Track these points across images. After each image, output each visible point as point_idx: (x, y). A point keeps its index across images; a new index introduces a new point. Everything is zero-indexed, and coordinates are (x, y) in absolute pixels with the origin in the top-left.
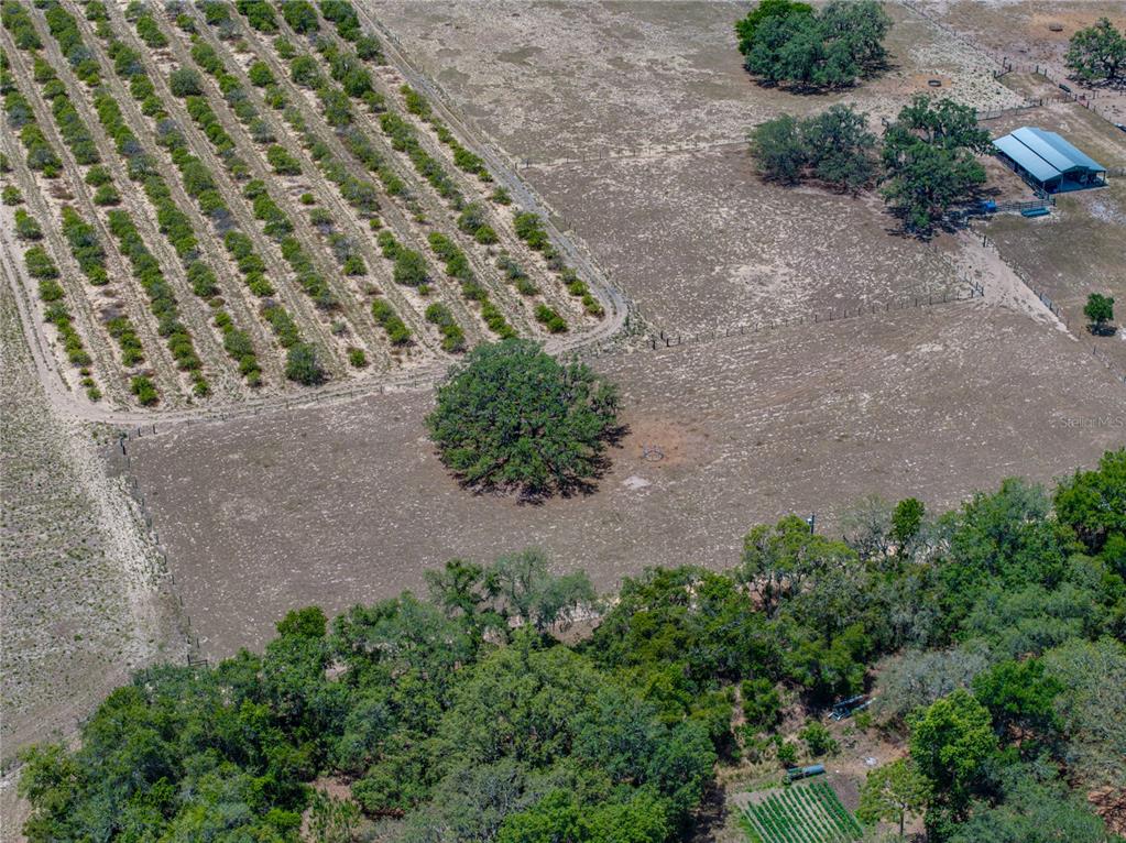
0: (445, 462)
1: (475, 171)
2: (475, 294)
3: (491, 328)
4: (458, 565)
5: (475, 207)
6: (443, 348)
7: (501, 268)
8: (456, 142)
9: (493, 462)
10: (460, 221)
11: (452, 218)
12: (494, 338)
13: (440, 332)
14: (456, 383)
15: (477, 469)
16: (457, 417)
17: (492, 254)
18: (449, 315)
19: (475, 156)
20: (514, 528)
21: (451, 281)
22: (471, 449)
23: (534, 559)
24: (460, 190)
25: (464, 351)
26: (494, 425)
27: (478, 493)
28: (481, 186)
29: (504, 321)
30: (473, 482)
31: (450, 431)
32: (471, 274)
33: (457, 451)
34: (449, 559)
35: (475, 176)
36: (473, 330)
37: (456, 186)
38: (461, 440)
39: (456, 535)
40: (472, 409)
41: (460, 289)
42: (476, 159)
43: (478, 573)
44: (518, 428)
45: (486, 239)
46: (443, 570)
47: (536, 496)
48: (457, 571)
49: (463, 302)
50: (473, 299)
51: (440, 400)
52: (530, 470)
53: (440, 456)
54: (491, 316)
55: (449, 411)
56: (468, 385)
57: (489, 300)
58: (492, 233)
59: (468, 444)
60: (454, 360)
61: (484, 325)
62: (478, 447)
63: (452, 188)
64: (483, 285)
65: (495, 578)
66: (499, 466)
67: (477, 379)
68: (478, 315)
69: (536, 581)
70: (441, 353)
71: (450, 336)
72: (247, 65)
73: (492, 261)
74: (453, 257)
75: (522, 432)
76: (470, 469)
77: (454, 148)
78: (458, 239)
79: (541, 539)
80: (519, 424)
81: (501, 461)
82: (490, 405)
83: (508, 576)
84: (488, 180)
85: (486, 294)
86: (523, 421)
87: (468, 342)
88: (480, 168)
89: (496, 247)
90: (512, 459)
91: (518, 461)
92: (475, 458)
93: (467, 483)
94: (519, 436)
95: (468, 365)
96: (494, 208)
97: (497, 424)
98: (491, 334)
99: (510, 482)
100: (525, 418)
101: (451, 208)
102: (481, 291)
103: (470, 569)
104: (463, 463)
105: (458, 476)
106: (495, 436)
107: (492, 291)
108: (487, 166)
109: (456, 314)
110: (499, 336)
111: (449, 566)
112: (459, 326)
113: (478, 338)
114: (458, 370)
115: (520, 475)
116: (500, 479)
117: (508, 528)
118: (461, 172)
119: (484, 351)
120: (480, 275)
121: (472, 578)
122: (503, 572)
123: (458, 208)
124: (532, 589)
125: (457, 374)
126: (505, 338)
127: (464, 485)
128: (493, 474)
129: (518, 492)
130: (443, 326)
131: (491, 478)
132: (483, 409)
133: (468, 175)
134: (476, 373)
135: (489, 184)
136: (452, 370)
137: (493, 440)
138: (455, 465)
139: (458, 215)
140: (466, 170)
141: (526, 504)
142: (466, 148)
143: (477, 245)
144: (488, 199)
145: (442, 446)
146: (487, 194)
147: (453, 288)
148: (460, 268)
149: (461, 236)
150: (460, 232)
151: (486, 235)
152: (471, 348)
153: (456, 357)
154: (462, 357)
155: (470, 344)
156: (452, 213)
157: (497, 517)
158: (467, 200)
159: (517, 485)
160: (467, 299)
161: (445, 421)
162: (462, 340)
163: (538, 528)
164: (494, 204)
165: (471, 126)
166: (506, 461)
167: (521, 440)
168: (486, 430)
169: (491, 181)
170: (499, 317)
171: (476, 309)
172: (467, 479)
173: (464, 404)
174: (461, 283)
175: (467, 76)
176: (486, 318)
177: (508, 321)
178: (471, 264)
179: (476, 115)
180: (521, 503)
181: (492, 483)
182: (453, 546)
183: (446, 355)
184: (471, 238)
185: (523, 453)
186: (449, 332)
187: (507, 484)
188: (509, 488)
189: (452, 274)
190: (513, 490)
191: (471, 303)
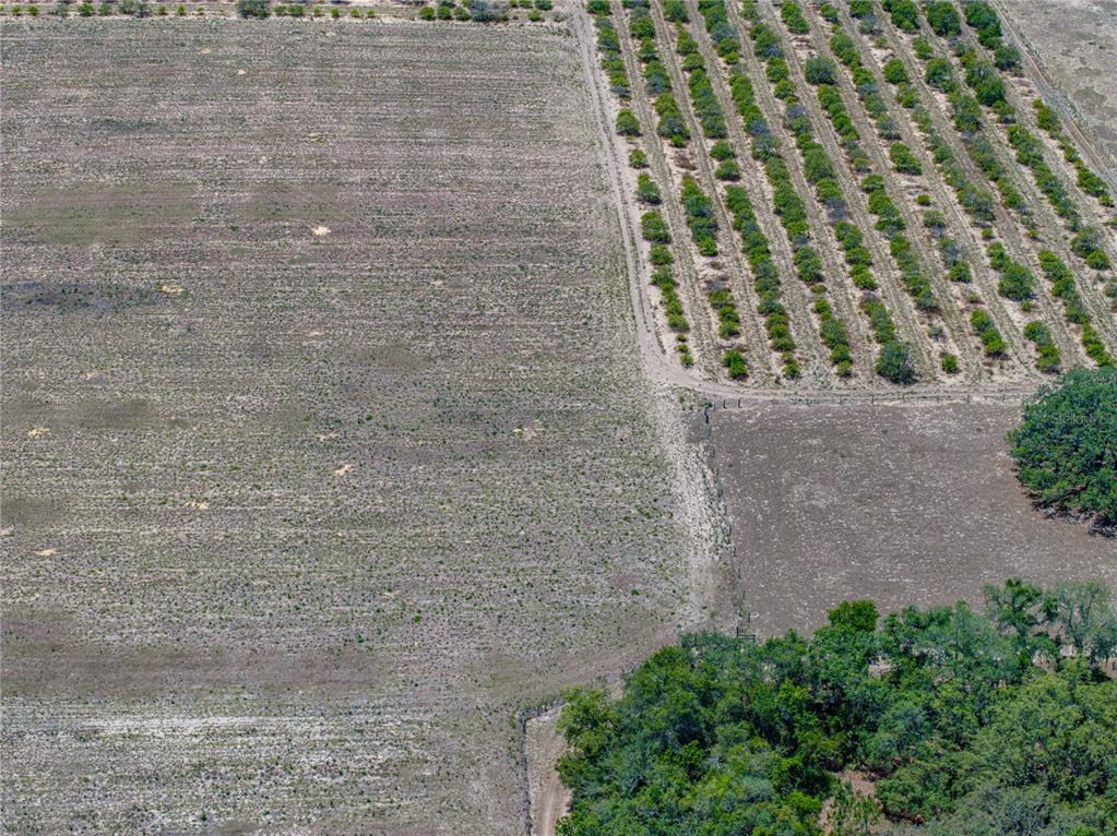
0: (1021, 480)
1: (1097, 194)
2: (1077, 317)
3: (1089, 353)
4: (1018, 583)
5: (1091, 230)
6: (1037, 367)
7: (1108, 295)
8: (1081, 162)
9: (1070, 488)
10: (1074, 242)
11: (1066, 238)
12: (1091, 364)
13: (1037, 350)
14: (1045, 403)
15: (1053, 492)
16: (1040, 437)
17: (1102, 280)
18: (1048, 334)
19: (1099, 179)
20: (1081, 557)
21: (1056, 301)
22: (1049, 471)
23: (1096, 591)
24: (1078, 212)
25: (1058, 372)
26: (1076, 450)
27: (1050, 516)
28: (1101, 210)
29: (1103, 349)
30: (1046, 505)
31: (1030, 450)
32: (1077, 297)
33: (1036, 471)
34: (1011, 577)
35: (1096, 199)
36: (1070, 352)
37: (1075, 207)
38: (1041, 461)
39: (1021, 554)
40: (1056, 431)
41: (1063, 311)
42: (1100, 183)
43: (1037, 595)
44: (1101, 457)
45: (1097, 264)
46: (1002, 587)
47: (1109, 529)
48: (1016, 589)
49: (1065, 324)
50: (1076, 322)
51: (1026, 418)
52: (1107, 502)
53: (1016, 474)
54: (1090, 342)
55: (1033, 430)
56: (1057, 406)
57: (1091, 325)
58: (1105, 259)
59: (1047, 466)
60: (1047, 380)
61: (1082, 350)
62: (1057, 471)
63: (1071, 208)
64: (1087, 309)
65: (1054, 603)
66: (1075, 493)
67: (1067, 402)
68: (1078, 339)
69: (1095, 613)
70: (1034, 371)
71: (1046, 356)
72: (884, 61)
73: (1101, 287)
74: (1060, 278)
75: (1104, 463)
76: (1046, 491)
77: (1079, 168)
78: (1069, 260)
79: (1107, 572)
80: (1103, 454)
81: (1078, 488)
82: (1076, 431)
83: (1068, 603)
84: (1108, 204)
85: (1089, 319)
86: (1108, 451)
87: (1064, 364)
88: (1102, 192)
89: (1106, 274)
90: (1089, 488)
91: (1095, 491)
92: (1052, 481)
93: (1040, 504)
94: (1100, 466)
95: (1060, 387)
96: (1110, 234)
97: (1080, 450)
98: (1088, 359)
99: (1084, 510)
100: (1110, 448)
101: (1066, 228)
102: (1084, 316)
103: (1031, 591)
104: (1040, 484)
105: (1032, 496)
106: (1077, 462)
107: (1096, 317)
108: (1110, 191)
109: (1054, 333)
110: (1095, 362)
111: (1009, 583)
112: (1056, 346)
113: (1075, 362)
114: (1048, 390)
115: (1095, 505)
116: (1074, 506)
117: (1075, 556)
118: (1082, 193)
119: (1078, 375)
120: (1085, 299)
121: (1030, 600)
122: (1063, 599)
123: (1074, 229)
124: (1089, 621)
125: (1047, 394)
126: (1101, 366)
127: (1037, 506)
128: (1068, 500)
129: (1091, 522)
130: (1040, 344)
131: (1066, 503)
132: (1068, 433)
133: (1089, 197)
134: (1067, 396)
135: (1109, 209)
136: (1043, 389)
137: (1074, 466)
138: (1031, 484)
139: (1073, 236)
140: (1087, 192)
141: (1097, 535)
142: (1091, 170)
143: (1087, 269)
144: (1106, 224)
145: (1020, 464)
146: (1106, 219)
147: (1056, 308)
148: (1067, 289)
149: (1073, 257)
150: (1072, 254)
151: (1099, 260)
152: (1065, 371)
153: (1048, 377)
154: (1055, 379)
155: (1065, 366)
156: (1067, 233)
157: (1066, 543)
158: (1085, 222)
159: (1091, 515)
160: (1069, 321)
161: (1028, 439)
162: (1058, 361)
163: (1106, 561)
164: (1112, 230)
165: (1100, 149)
166: (1084, 489)
167: (1102, 470)
168: (1068, 455)
169: (1112, 206)
170: (1099, 343)
171: (1077, 332)
172: (1041, 500)
173: (1049, 425)
174: (1065, 304)
175: (1103, 98)
176: (1085, 343)
177: (1107, 349)
178: (1078, 287)
179: (1107, 139)
180: (1092, 533)
181: (1066, 508)
182: (1016, 566)
183: (1039, 373)
184: (1083, 260)
185: (1102, 483)
186: (1045, 351)
187: (1081, 512)
188: (1082, 516)
189: (1058, 294)
190: (1087, 518)
191: (1073, 326)
